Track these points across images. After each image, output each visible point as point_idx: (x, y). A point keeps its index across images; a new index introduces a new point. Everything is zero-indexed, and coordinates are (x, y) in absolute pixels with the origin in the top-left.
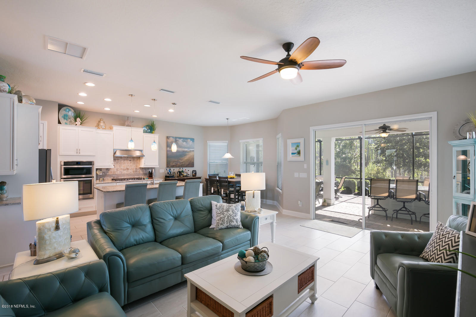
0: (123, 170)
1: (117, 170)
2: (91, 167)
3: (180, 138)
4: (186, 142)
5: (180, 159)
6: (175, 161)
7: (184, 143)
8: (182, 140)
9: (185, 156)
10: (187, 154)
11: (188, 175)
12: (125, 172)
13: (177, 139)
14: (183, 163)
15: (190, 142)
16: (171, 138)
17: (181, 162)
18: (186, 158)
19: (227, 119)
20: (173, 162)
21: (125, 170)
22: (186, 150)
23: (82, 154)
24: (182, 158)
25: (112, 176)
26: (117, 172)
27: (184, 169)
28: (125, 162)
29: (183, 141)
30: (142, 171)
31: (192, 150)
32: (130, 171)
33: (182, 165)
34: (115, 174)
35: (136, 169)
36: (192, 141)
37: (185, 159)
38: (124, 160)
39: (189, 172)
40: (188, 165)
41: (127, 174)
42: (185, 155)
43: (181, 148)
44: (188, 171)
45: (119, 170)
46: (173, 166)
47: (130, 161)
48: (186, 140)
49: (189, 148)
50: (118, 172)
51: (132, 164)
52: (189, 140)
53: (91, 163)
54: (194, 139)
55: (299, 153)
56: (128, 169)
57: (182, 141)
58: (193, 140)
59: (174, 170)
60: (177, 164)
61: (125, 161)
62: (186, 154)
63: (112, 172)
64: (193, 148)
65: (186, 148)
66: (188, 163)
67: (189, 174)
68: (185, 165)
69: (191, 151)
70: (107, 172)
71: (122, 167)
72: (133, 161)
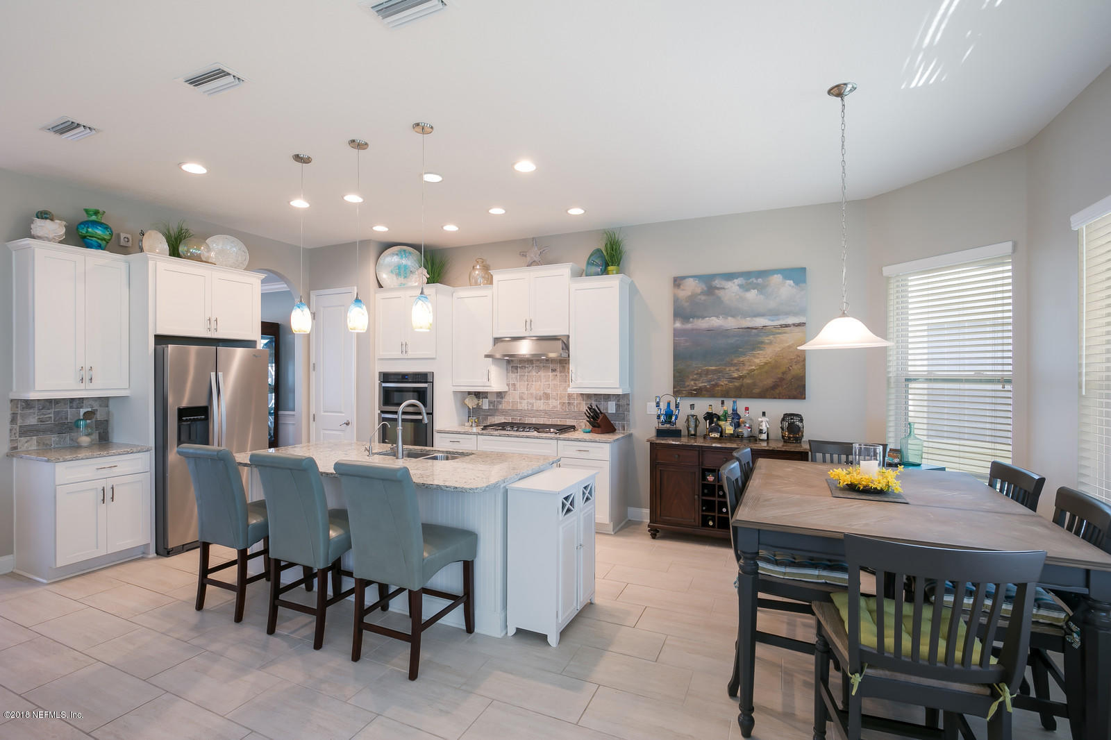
0: (536, 399)
1: (521, 398)
2: (426, 388)
3: (730, 276)
4: (761, 288)
6: (707, 372)
7: (752, 295)
8: (738, 281)
9: (753, 349)
10: (766, 340)
11: (761, 432)
12: (540, 405)
13: (717, 283)
14: (748, 381)
15: (785, 289)
16: (691, 279)
17: (736, 375)
18: (760, 358)
19: (838, 91)
20: (700, 375)
21: (540, 399)
22: (760, 322)
23: (411, 354)
24: (741, 359)
25: (510, 415)
26: (520, 403)
27: (741, 404)
28: (540, 376)
29: (746, 288)
31: (790, 320)
32: (554, 404)
35: (570, 396)
36: (791, 282)
37: (757, 361)
38: (539, 369)
39: (764, 419)
40: (774, 387)
41: (546, 412)
42: (756, 346)
43: (733, 316)
44: (764, 414)
45: (525, 397)
46: (698, 393)
47: (554, 370)
48: (760, 280)
49: (774, 313)
50: (523, 405)
51: (557, 382)
52: (777, 278)
53: (423, 377)
54: (805, 270)
56: (547, 396)
57: (740, 286)
58: (797, 275)
59: (692, 406)
60: (717, 385)
61: (542, 373)
62: (762, 343)
63: (508, 402)
64: (802, 312)
65: (762, 315)
66: (769, 382)
67: (764, 428)
68: (757, 391)
69: (787, 326)
70: (498, 402)
71: (533, 391)
72: (561, 372)
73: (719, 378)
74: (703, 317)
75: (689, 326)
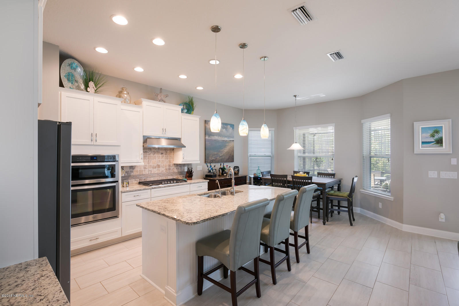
0: (153, 168)
2: (115, 165)
5: (220, 152)
10: (227, 144)
12: (155, 171)
14: (223, 157)
18: (226, 150)
19: (295, 96)
21: (155, 168)
22: (226, 139)
23: (99, 142)
24: (222, 150)
25: (138, 178)
26: (144, 171)
27: (225, 165)
28: (155, 156)
29: (223, 128)
30: (176, 168)
31: (232, 139)
32: (162, 169)
33: (221, 160)
34: (143, 175)
35: (169, 166)
36: (231, 128)
37: (225, 151)
38: (154, 153)
41: (158, 174)
42: (225, 146)
43: (220, 136)
45: (147, 167)
46: (212, 162)
47: (162, 154)
48: (226, 126)
49: (228, 137)
50: (146, 172)
51: (164, 159)
52: (229, 126)
53: (113, 158)
54: (234, 125)
55: (439, 142)
56: (159, 166)
58: (232, 126)
59: (215, 166)
60: (216, 159)
61: (156, 155)
62: (226, 145)
63: (137, 171)
64: (233, 137)
65: (226, 137)
66: (227, 157)
68: (225, 160)
69: (231, 141)
70: (130, 171)
71: (151, 164)
72: (165, 154)
73: (217, 157)
74: (214, 136)
75: (210, 138)
